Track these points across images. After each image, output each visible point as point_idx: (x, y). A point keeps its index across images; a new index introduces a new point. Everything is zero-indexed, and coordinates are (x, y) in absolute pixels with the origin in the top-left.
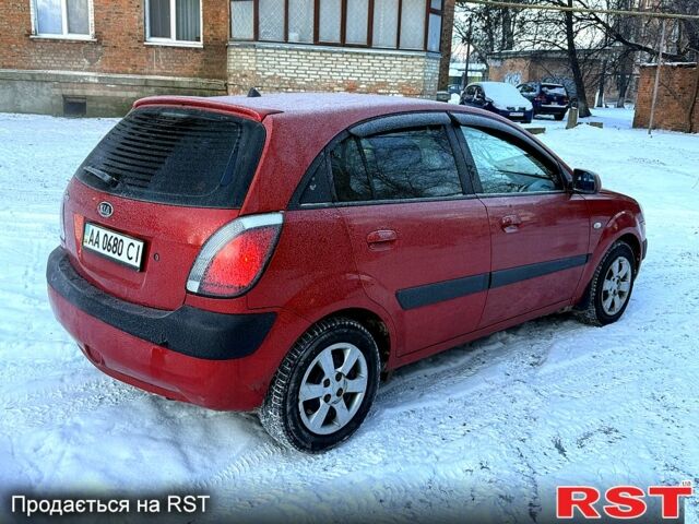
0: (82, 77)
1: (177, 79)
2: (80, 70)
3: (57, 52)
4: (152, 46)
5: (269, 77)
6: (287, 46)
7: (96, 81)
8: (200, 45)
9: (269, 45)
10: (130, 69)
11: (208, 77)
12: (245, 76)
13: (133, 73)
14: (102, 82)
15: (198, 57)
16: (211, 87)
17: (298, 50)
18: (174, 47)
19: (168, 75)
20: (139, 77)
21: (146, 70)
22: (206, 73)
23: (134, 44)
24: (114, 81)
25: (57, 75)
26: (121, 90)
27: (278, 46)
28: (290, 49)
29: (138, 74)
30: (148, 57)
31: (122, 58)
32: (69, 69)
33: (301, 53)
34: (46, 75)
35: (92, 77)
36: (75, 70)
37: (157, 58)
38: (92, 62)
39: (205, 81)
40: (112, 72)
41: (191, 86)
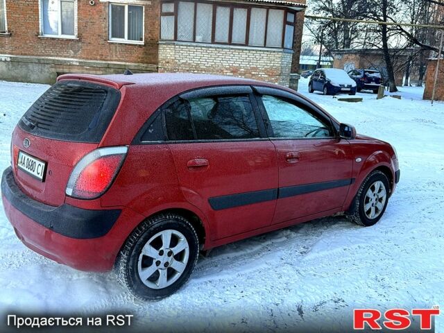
0: (69, 61)
1: (127, 64)
2: (68, 57)
3: (54, 46)
4: (112, 43)
5: (183, 63)
6: (195, 44)
7: (78, 64)
8: (142, 43)
9: (184, 44)
10: (98, 57)
11: (147, 63)
12: (168, 62)
13: (101, 60)
14: (82, 65)
15: (141, 51)
16: (148, 69)
17: (201, 47)
18: (126, 44)
19: (122, 61)
20: (104, 62)
21: (109, 58)
22: (145, 61)
23: (102, 42)
24: (88, 64)
25: (54, 60)
26: (93, 70)
27: (189, 44)
28: (197, 46)
29: (105, 60)
30: (110, 50)
31: (94, 50)
32: (61, 56)
33: (203, 48)
34: (47, 60)
35: (75, 61)
36: (65, 57)
37: (116, 51)
38: (75, 52)
39: (145, 65)
40: (87, 59)
41: (136, 68)
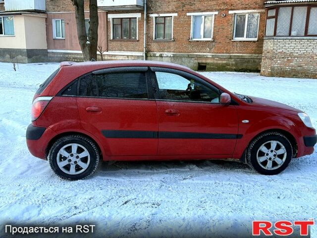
0: (206, 55)
1: (244, 55)
2: (206, 52)
3: (198, 46)
4: (235, 41)
5: (279, 52)
6: (289, 38)
7: (211, 57)
8: (256, 39)
9: (281, 38)
10: (225, 51)
11: (258, 53)
12: (269, 52)
13: (226, 53)
14: (213, 57)
15: (254, 45)
16: (258, 58)
17: (295, 39)
18: (244, 41)
19: (240, 53)
20: (228, 54)
21: (231, 51)
22: (257, 52)
23: (228, 41)
24: (218, 57)
25: (197, 55)
26: (220, 60)
27: (285, 38)
28: (291, 39)
29: (228, 53)
30: (233, 46)
31: (222, 47)
32: (201, 52)
33: (297, 41)
34: (193, 55)
35: (209, 55)
36: (204, 52)
37: (237, 46)
38: (210, 49)
39: (257, 55)
40: (217, 53)
41: (250, 57)
